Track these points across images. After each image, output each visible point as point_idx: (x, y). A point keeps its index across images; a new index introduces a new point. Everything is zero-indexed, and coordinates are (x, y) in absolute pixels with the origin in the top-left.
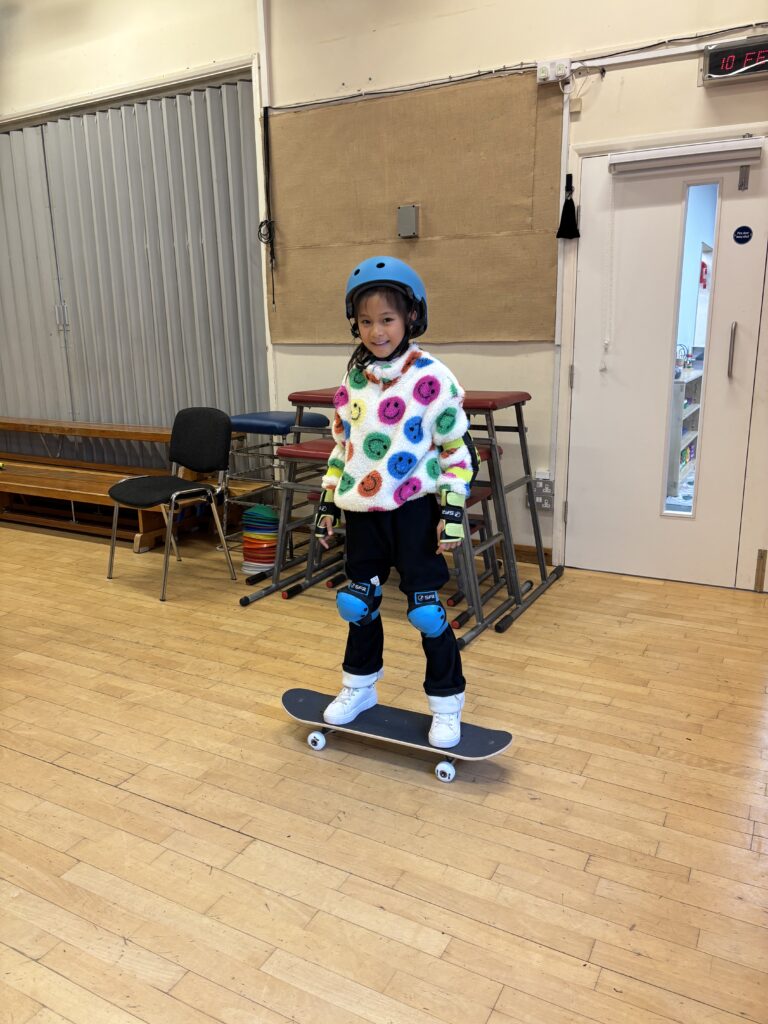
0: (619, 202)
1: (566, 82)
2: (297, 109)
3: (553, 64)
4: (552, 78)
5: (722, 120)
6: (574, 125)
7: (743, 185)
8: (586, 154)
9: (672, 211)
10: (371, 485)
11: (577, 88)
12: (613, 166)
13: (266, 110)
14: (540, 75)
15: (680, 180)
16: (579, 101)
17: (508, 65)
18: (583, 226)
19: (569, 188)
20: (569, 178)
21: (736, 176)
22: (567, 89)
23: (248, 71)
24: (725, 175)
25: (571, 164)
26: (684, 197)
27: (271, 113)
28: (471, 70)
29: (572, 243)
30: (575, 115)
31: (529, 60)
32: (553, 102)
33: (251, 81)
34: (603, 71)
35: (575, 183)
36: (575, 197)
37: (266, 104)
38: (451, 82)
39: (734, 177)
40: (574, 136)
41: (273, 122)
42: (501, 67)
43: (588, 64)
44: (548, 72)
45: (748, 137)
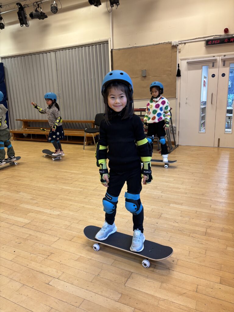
0: (189, 69)
1: (178, 46)
2: (119, 49)
3: (175, 42)
4: (175, 45)
5: (208, 53)
6: (179, 54)
7: (213, 66)
8: (181, 60)
9: (200, 71)
10: (154, 118)
11: (180, 47)
12: (187, 62)
13: (112, 50)
14: (172, 44)
15: (201, 65)
16: (180, 49)
17: (166, 42)
18: (181, 74)
19: (179, 66)
20: (179, 64)
21: (212, 64)
22: (178, 47)
23: (108, 41)
24: (209, 64)
25: (179, 62)
26: (202, 68)
27: (113, 50)
28: (158, 43)
29: (179, 77)
30: (179, 52)
31: (170, 41)
32: (175, 50)
33: (108, 43)
34: (185, 43)
35: (180, 65)
36: (180, 68)
37: (112, 48)
38: (153, 45)
39: (211, 65)
40: (179, 56)
41: (113, 52)
42: (164, 42)
43: (182, 42)
44: (174, 43)
45: (214, 57)
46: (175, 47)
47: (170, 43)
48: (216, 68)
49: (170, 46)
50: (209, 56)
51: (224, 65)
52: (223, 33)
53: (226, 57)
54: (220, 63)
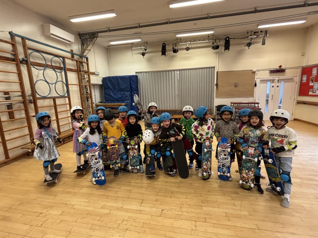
0: (261, 83)
2: (222, 72)
5: (271, 76)
7: (273, 82)
8: (257, 78)
9: (266, 84)
11: (256, 72)
12: (260, 80)
13: (217, 71)
15: (267, 81)
18: (257, 85)
19: (256, 82)
23: (215, 67)
26: (267, 83)
28: (244, 70)
29: (256, 87)
30: (256, 75)
32: (254, 74)
34: (259, 71)
39: (272, 81)
41: (218, 73)
42: (248, 70)
44: (254, 70)
45: (273, 78)
46: (254, 72)
47: (252, 70)
48: (274, 83)
49: (251, 71)
50: (271, 78)
51: (278, 82)
52: (278, 68)
53: (280, 78)
54: (276, 81)
